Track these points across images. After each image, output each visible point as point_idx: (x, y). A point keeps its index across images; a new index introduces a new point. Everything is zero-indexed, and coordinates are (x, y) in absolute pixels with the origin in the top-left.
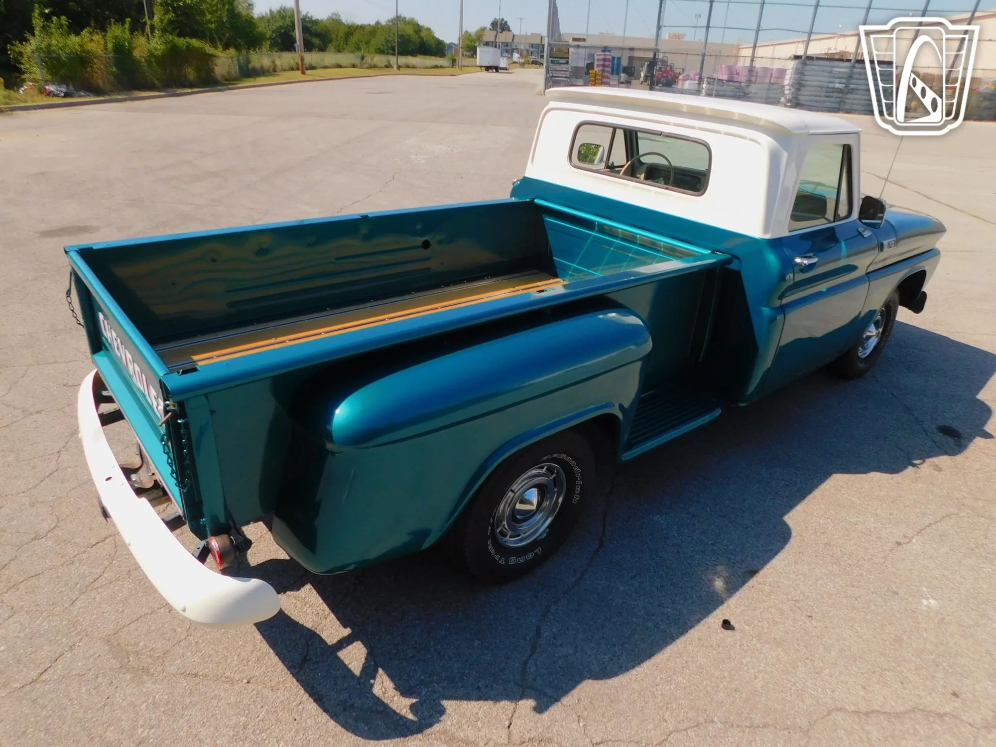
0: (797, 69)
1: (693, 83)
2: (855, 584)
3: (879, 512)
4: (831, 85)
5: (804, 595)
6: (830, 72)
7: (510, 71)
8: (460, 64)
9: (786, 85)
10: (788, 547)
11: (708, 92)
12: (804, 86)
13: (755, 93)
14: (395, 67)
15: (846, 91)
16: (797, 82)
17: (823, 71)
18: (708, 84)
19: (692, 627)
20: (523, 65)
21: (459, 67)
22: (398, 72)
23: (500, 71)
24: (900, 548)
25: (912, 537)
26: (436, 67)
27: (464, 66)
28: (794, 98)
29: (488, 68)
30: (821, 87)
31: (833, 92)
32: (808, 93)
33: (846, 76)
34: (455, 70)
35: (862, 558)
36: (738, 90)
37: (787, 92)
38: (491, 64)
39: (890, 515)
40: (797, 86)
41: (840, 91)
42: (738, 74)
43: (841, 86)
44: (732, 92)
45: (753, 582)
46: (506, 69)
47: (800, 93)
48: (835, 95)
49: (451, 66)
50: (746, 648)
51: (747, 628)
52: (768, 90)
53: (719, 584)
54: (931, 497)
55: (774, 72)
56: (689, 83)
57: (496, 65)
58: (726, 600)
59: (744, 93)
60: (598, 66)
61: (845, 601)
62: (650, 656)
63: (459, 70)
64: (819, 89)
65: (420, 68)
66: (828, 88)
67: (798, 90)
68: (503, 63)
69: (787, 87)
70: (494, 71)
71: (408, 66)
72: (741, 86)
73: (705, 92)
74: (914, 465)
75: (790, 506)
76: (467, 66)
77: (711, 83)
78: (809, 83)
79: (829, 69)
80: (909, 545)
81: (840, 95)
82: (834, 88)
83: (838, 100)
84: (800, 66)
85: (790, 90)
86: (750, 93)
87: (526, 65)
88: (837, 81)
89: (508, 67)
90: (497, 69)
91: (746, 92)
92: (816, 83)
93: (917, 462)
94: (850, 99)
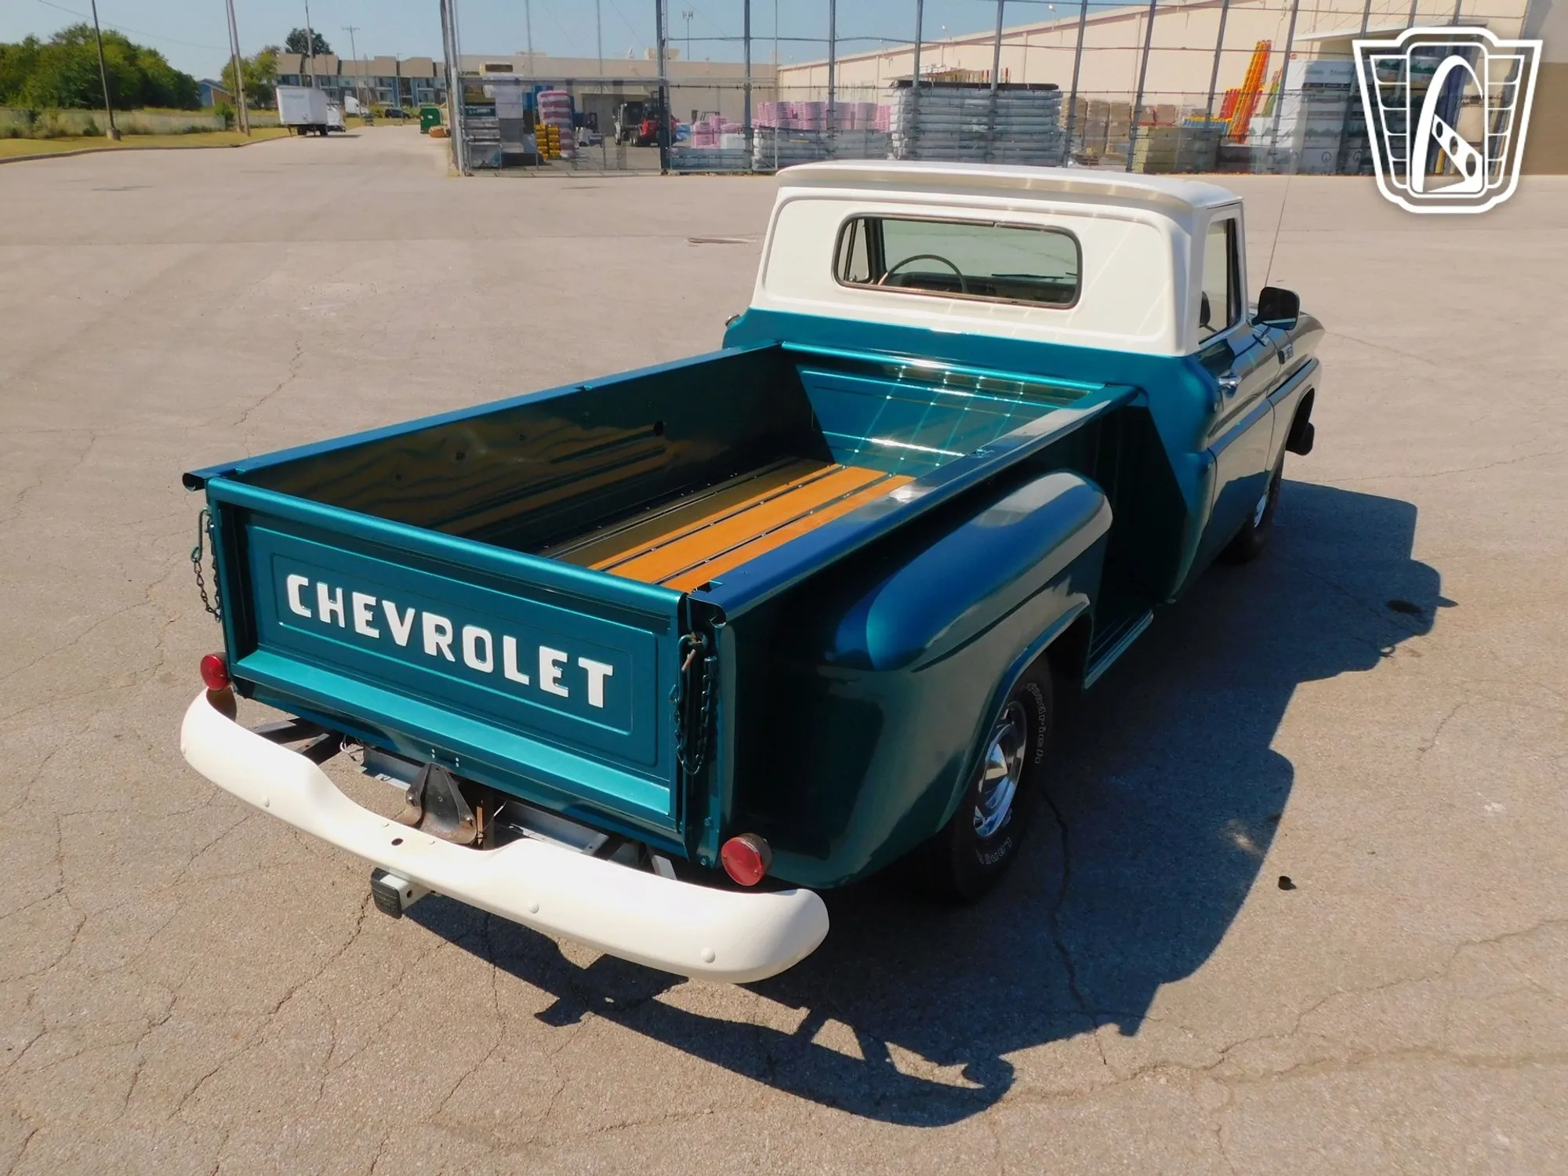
0: (907, 104)
1: (735, 138)
2: (1400, 805)
3: (1377, 718)
4: (965, 127)
5: (1351, 831)
6: (961, 106)
7: (348, 133)
8: (244, 122)
9: (895, 132)
10: (1297, 780)
11: (765, 151)
12: (924, 132)
13: (846, 149)
14: (109, 134)
15: (990, 137)
16: (909, 125)
17: (950, 105)
18: (763, 137)
19: (1244, 896)
20: (369, 119)
21: (242, 128)
22: (118, 144)
23: (330, 133)
24: (1427, 755)
25: (1434, 739)
26: (193, 130)
27: (252, 127)
28: (909, 152)
29: (303, 129)
30: (952, 133)
31: (972, 139)
32: (930, 144)
33: (986, 111)
34: (235, 135)
35: (1391, 775)
36: (814, 146)
37: (896, 144)
38: (310, 120)
39: (1394, 718)
40: (912, 133)
41: (981, 136)
42: (795, 116)
43: (982, 128)
44: (806, 149)
45: (1281, 829)
46: (339, 129)
47: (919, 143)
48: (975, 144)
49: (223, 128)
50: (1322, 905)
51: (1310, 882)
52: (866, 142)
53: (1242, 841)
54: (1427, 689)
55: (856, 109)
56: (728, 139)
57: (320, 121)
58: (1264, 856)
59: (827, 150)
60: (547, 115)
61: (1401, 827)
62: (1218, 940)
63: (245, 135)
64: (948, 135)
65: (161, 134)
66: (962, 132)
67: (916, 139)
68: (333, 117)
69: (895, 136)
70: (318, 133)
71: (134, 132)
72: (820, 139)
73: (759, 152)
74: (1386, 655)
75: (1270, 733)
76: (257, 127)
77: (768, 136)
78: (929, 126)
79: (957, 102)
80: (1434, 748)
81: (982, 144)
82: (971, 132)
83: (981, 152)
84: (911, 99)
85: (900, 139)
86: (837, 148)
87: (376, 120)
88: (975, 120)
89: (342, 123)
90: (323, 130)
91: (831, 149)
92: (941, 126)
93: (1387, 650)
94: (998, 149)
